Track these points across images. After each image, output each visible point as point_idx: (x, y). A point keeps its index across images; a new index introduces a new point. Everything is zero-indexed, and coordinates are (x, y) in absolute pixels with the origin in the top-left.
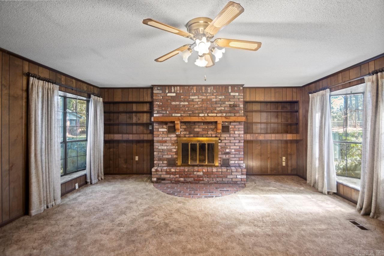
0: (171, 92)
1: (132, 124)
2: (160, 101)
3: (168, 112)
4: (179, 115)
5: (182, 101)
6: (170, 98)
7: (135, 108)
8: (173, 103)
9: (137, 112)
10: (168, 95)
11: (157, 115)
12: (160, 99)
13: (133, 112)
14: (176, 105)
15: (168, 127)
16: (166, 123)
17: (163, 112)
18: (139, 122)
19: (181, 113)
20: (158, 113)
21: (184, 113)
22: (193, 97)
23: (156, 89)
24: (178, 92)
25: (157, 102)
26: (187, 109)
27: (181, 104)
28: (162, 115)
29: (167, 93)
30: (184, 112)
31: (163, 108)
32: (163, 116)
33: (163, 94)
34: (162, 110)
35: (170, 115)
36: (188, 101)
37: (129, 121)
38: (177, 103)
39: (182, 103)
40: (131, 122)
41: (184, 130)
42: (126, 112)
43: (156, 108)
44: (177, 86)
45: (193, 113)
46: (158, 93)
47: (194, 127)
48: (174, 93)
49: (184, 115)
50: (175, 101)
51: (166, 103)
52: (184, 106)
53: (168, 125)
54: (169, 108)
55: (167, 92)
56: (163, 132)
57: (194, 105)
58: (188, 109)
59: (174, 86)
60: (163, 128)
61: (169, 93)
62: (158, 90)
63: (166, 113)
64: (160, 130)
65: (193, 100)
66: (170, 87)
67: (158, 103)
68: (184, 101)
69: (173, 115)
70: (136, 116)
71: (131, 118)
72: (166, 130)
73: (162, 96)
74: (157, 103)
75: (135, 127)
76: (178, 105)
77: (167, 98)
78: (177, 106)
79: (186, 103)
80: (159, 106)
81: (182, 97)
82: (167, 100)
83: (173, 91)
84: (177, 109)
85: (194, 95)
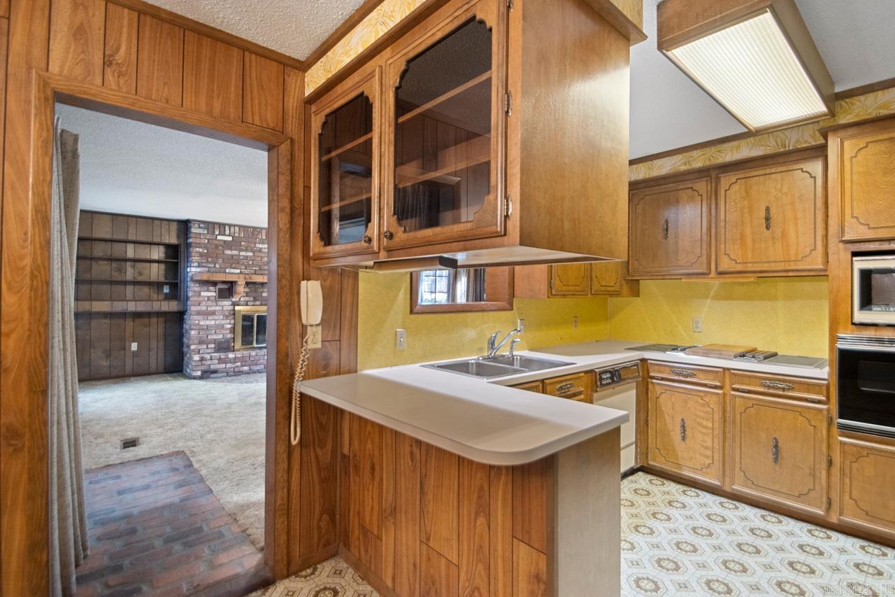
0: (224, 235)
1: (125, 283)
2: (205, 247)
3: (217, 266)
4: (238, 271)
5: (243, 251)
6: (222, 243)
7: (131, 252)
8: (228, 252)
9: (135, 261)
10: (219, 238)
11: (198, 270)
12: (204, 244)
13: (126, 260)
14: (232, 256)
15: (217, 290)
16: (214, 284)
17: (210, 265)
18: (140, 279)
19: (241, 269)
20: (199, 266)
21: (246, 269)
22: (261, 246)
23: (197, 226)
24: (237, 235)
25: (197, 247)
26: (251, 263)
27: (241, 254)
28: (207, 269)
29: (217, 235)
30: (246, 267)
31: (210, 259)
32: (208, 271)
33: (209, 236)
34: (208, 262)
35: (222, 270)
36: (252, 251)
37: (117, 276)
38: (235, 252)
39: (243, 253)
40: (120, 278)
41: (245, 295)
42: (111, 260)
43: (195, 259)
44: (234, 226)
45: (260, 269)
46: (200, 234)
47: (261, 290)
48: (229, 235)
49: (246, 271)
50: (231, 249)
51: (215, 250)
52: (246, 258)
53: (218, 287)
54: (220, 261)
55: (217, 233)
56: (208, 297)
57: (262, 257)
58: (253, 263)
59: (230, 226)
60: (208, 291)
61: (219, 234)
62: (200, 227)
63: (215, 267)
64: (203, 294)
65: (260, 251)
66: (222, 226)
67: (201, 250)
68: (246, 250)
69: (227, 270)
70: (134, 267)
71: (121, 270)
72: (214, 294)
73: (208, 240)
74: (197, 249)
75: (129, 289)
76: (236, 255)
77: (217, 243)
78: (235, 257)
79: (250, 254)
80: (201, 255)
81: (243, 243)
82: (217, 246)
83: (227, 232)
84: (234, 261)
85: (263, 243)
